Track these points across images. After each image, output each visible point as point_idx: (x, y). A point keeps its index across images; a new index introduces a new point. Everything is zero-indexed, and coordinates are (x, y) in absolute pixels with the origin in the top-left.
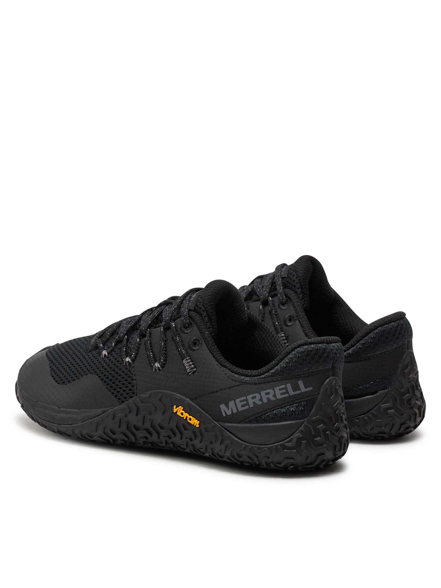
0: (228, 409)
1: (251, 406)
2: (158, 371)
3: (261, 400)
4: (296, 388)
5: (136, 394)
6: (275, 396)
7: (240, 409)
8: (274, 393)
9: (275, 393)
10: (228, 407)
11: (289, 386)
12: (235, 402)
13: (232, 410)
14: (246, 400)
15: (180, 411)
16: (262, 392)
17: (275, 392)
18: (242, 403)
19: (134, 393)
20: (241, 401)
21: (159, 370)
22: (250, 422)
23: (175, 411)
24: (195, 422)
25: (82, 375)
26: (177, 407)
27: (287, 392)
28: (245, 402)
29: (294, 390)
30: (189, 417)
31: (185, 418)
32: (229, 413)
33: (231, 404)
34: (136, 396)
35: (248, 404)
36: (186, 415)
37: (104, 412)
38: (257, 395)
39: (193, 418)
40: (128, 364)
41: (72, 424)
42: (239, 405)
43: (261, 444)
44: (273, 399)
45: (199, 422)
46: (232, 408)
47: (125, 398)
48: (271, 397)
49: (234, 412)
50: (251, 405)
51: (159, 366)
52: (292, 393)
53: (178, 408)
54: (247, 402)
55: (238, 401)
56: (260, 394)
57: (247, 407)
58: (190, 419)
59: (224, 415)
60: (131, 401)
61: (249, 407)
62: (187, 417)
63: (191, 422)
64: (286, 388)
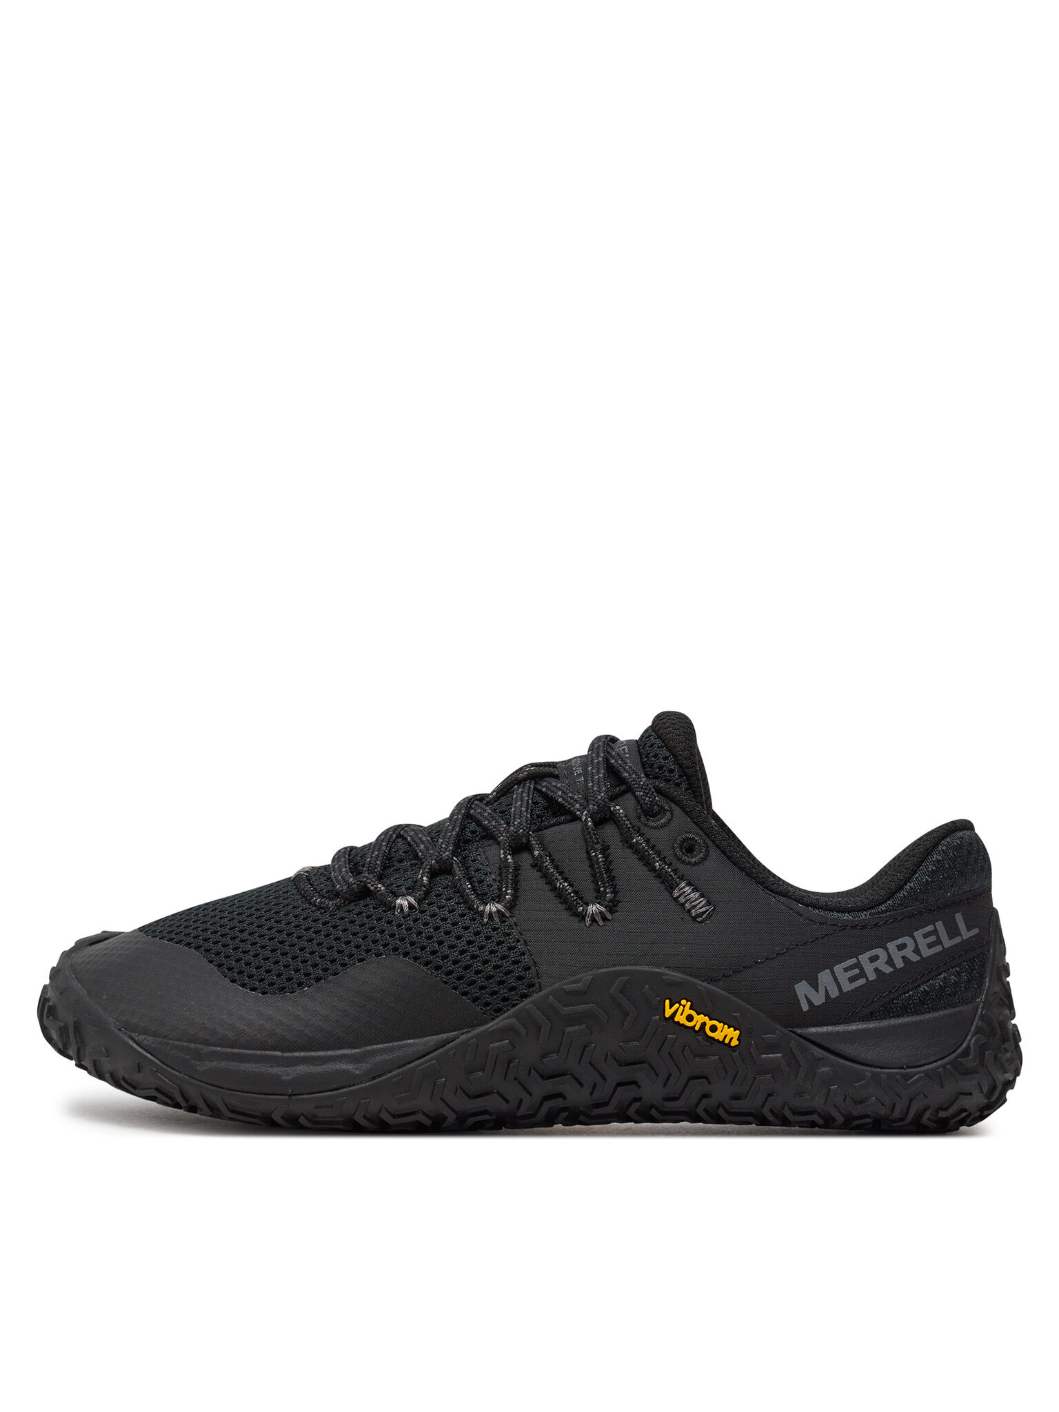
0: (817, 991)
1: (870, 979)
2: (601, 923)
3: (890, 962)
4: (953, 931)
5: (540, 987)
6: (917, 951)
7: (847, 987)
8: (914, 944)
9: (917, 945)
10: (815, 986)
11: (939, 925)
12: (833, 973)
13: (826, 991)
14: (858, 965)
15: (683, 1011)
16: (889, 945)
17: (915, 942)
18: (849, 972)
19: (531, 985)
20: (846, 970)
21: (604, 919)
22: (871, 1017)
23: (668, 1013)
24: (728, 1034)
25: (343, 965)
26: (673, 1002)
27: (939, 942)
28: (857, 971)
29: (951, 936)
30: (709, 1023)
31: (697, 1028)
32: (819, 999)
33: (824, 977)
34: (540, 991)
35: (862, 974)
36: (699, 1019)
37: (443, 1044)
38: (879, 951)
39: (722, 1024)
40: (497, 919)
41: (338, 1089)
42: (843, 978)
43: (911, 1065)
44: (915, 958)
45: (738, 1032)
46: (826, 988)
47: (505, 999)
48: (909, 952)
49: (832, 997)
50: (872, 976)
51: (603, 909)
52: (947, 943)
53: (677, 1005)
54: (862, 969)
55: (838, 969)
56: (886, 949)
57: (862, 981)
58: (714, 1029)
59: (805, 1007)
60: (525, 1004)
61: (867, 979)
62: (704, 1024)
63: (718, 1035)
64: (935, 932)
